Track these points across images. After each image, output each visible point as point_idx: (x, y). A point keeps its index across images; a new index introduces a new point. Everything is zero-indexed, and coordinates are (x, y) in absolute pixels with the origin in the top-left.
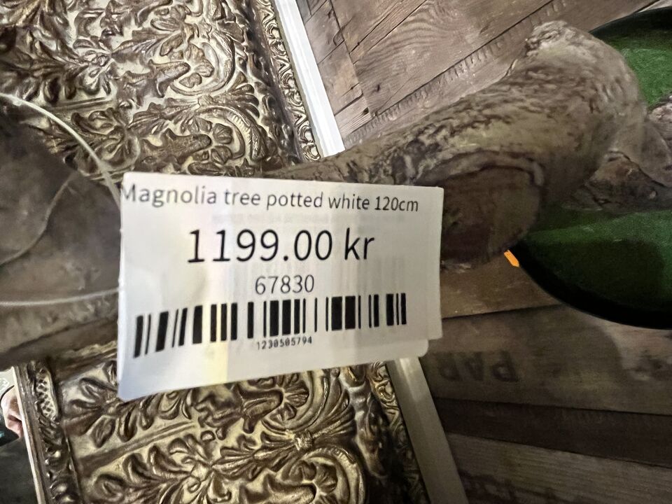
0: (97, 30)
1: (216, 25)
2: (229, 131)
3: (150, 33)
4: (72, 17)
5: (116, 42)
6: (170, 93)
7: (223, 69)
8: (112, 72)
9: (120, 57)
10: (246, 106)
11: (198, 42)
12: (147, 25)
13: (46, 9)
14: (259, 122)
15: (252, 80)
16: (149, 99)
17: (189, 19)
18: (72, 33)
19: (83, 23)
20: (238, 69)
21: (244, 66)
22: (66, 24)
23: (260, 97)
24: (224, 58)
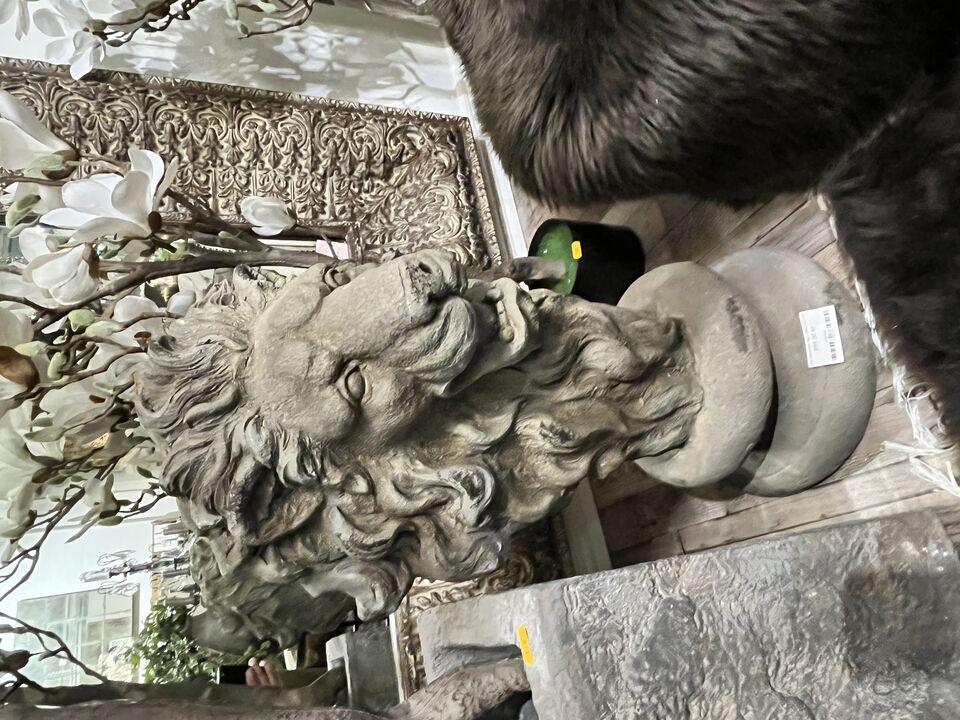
0: (402, 214)
1: (455, 210)
2: (454, 254)
3: (425, 214)
4: (393, 209)
5: (410, 219)
6: (431, 239)
7: (455, 229)
8: (408, 231)
9: (411, 224)
10: (464, 244)
11: (445, 217)
12: (424, 211)
13: (383, 206)
14: (471, 252)
15: (470, 234)
16: (422, 241)
17: (442, 208)
18: (392, 216)
19: (397, 212)
20: (463, 229)
21: (466, 227)
22: (390, 212)
23: (472, 241)
24: (457, 224)
